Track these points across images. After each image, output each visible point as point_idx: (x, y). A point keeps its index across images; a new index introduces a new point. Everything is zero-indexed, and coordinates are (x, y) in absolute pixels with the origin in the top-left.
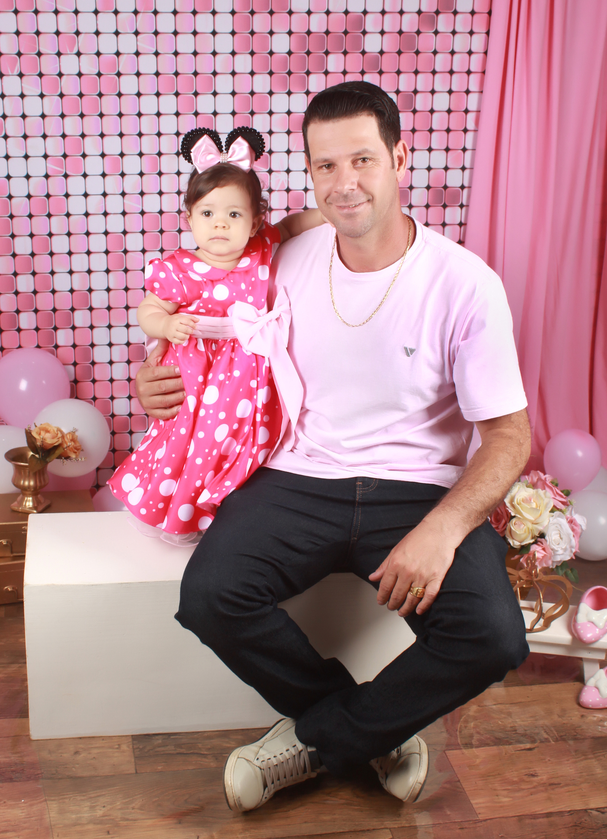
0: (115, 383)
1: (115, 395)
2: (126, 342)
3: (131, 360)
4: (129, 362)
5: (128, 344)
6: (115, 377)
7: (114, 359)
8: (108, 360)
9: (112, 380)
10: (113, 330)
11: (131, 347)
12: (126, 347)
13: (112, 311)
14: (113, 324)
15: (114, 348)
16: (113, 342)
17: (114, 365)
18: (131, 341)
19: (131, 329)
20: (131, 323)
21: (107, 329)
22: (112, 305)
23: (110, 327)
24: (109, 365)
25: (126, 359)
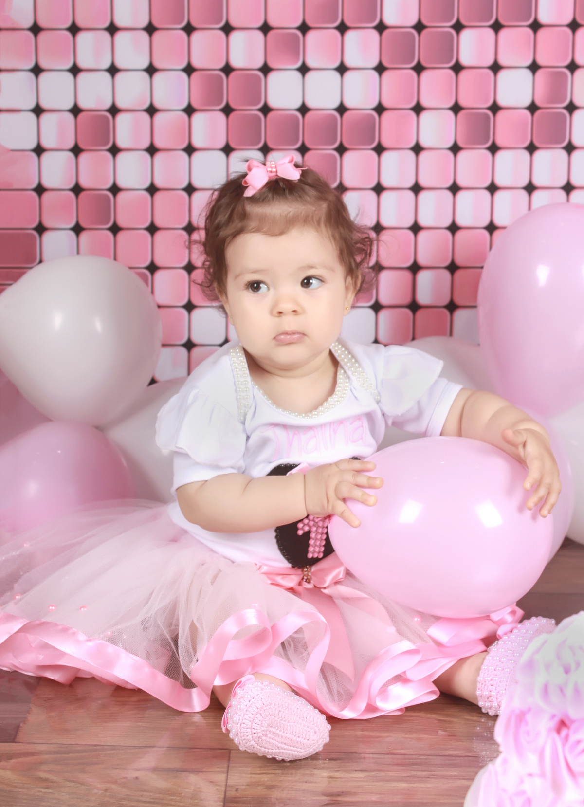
0: (46, 196)
1: (47, 223)
2: (70, 105)
3: (82, 145)
4: (76, 150)
5: (76, 111)
6: (46, 183)
7: (45, 144)
8: (33, 145)
9: (40, 190)
10: (43, 77)
11: (81, 116)
12: (70, 117)
13: (42, 36)
14: (43, 64)
15: (45, 117)
16: (44, 104)
17: (45, 156)
18: (82, 104)
19: (82, 76)
20: (81, 64)
21: (31, 76)
22: (42, 23)
23: (37, 70)
24: (34, 156)
25: (71, 144)
